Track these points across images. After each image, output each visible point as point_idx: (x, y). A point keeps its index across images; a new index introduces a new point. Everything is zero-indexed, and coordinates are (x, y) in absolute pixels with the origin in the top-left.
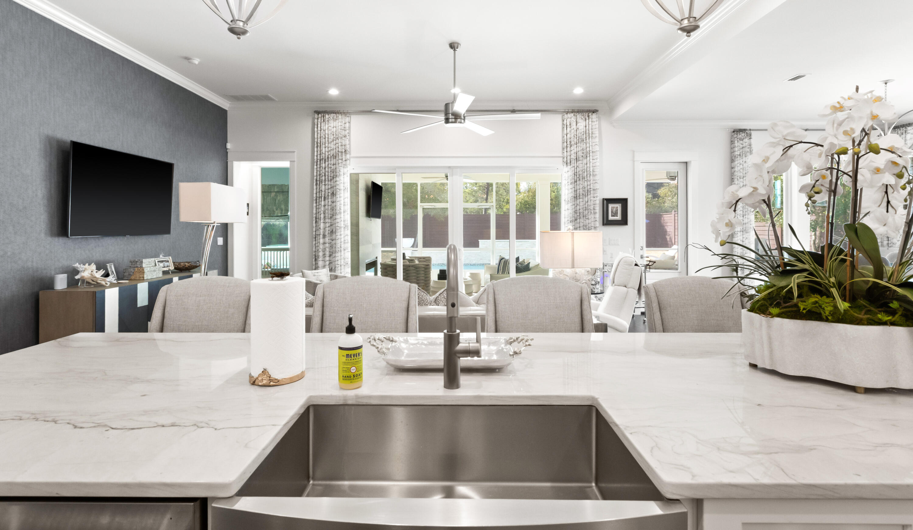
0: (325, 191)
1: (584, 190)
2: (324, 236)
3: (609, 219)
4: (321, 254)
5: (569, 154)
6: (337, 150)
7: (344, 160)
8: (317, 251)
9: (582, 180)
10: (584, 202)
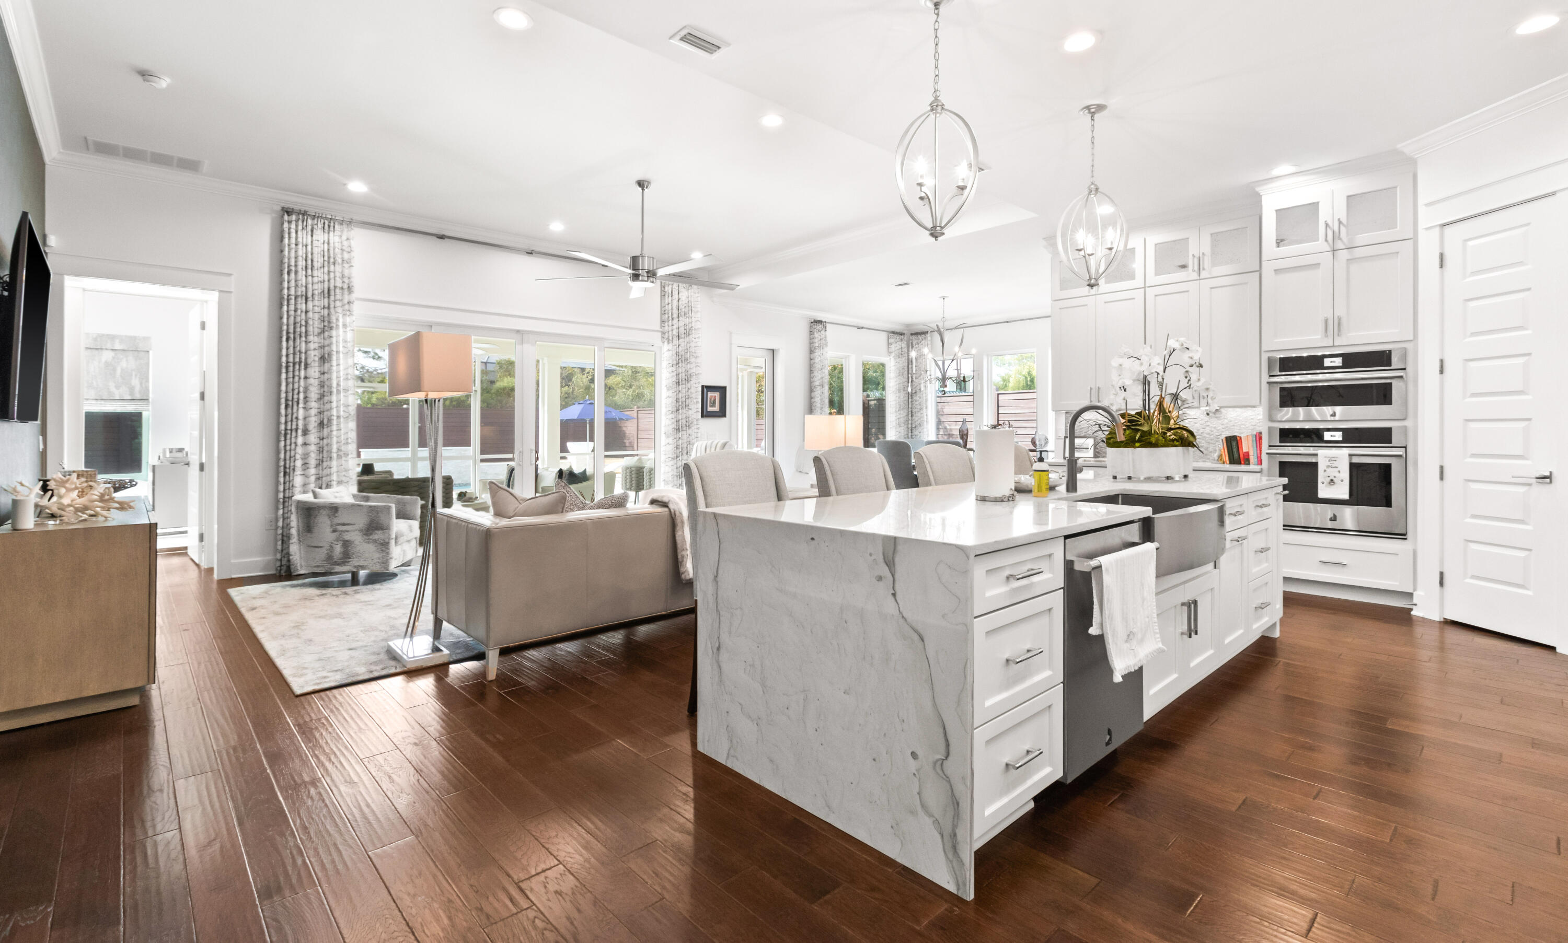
0: (306, 353)
1: (686, 373)
2: (306, 432)
3: (708, 410)
4: (298, 463)
5: (670, 328)
6: (332, 284)
8: (289, 459)
9: (684, 362)
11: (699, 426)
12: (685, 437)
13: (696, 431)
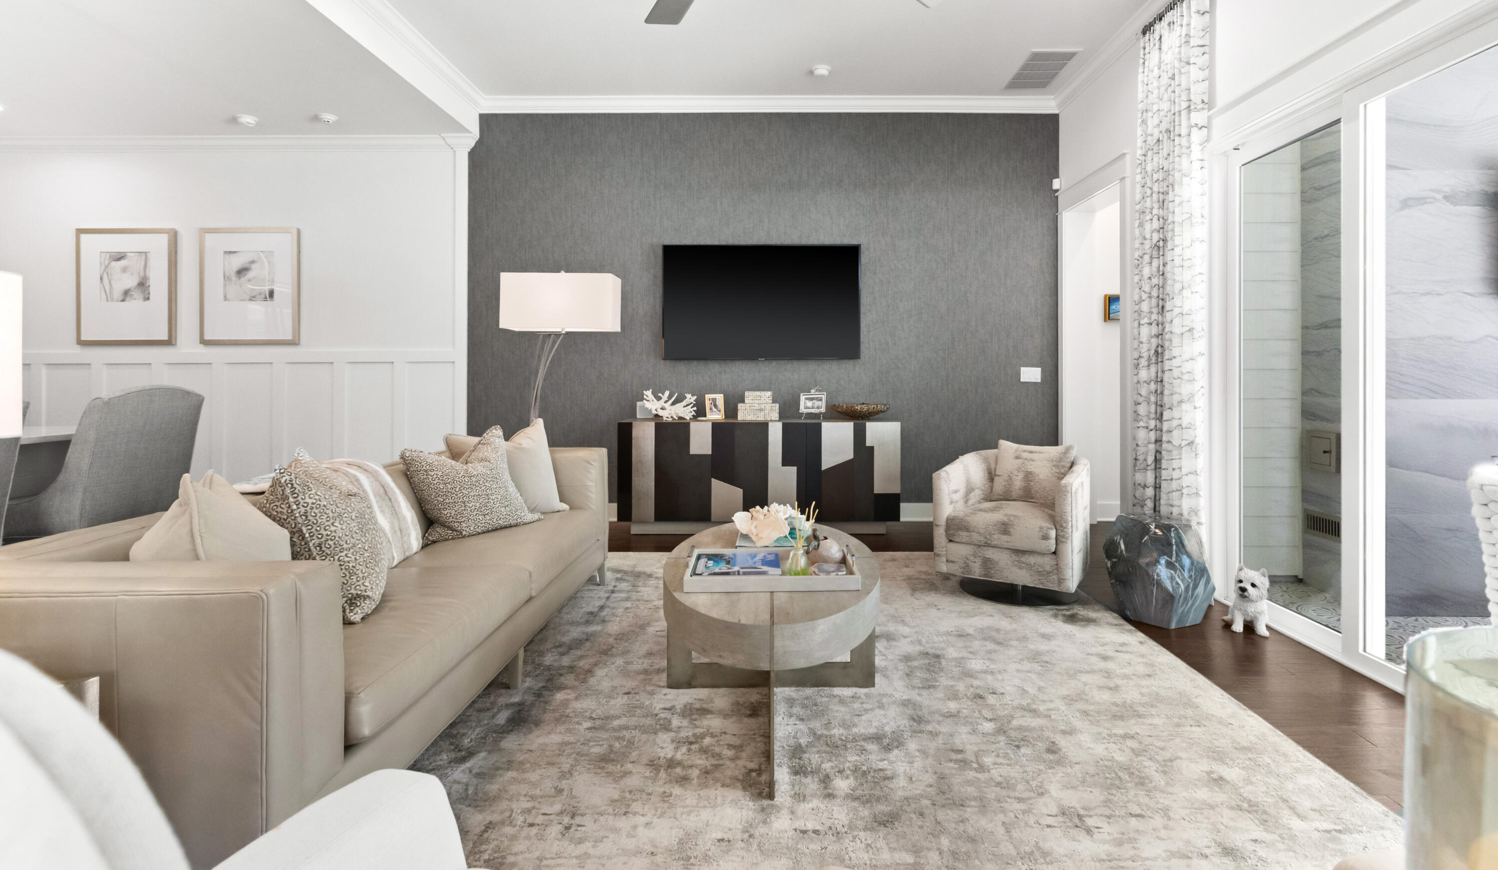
2: (1149, 362)
4: (1143, 410)
6: (1173, 111)
7: (1184, 132)
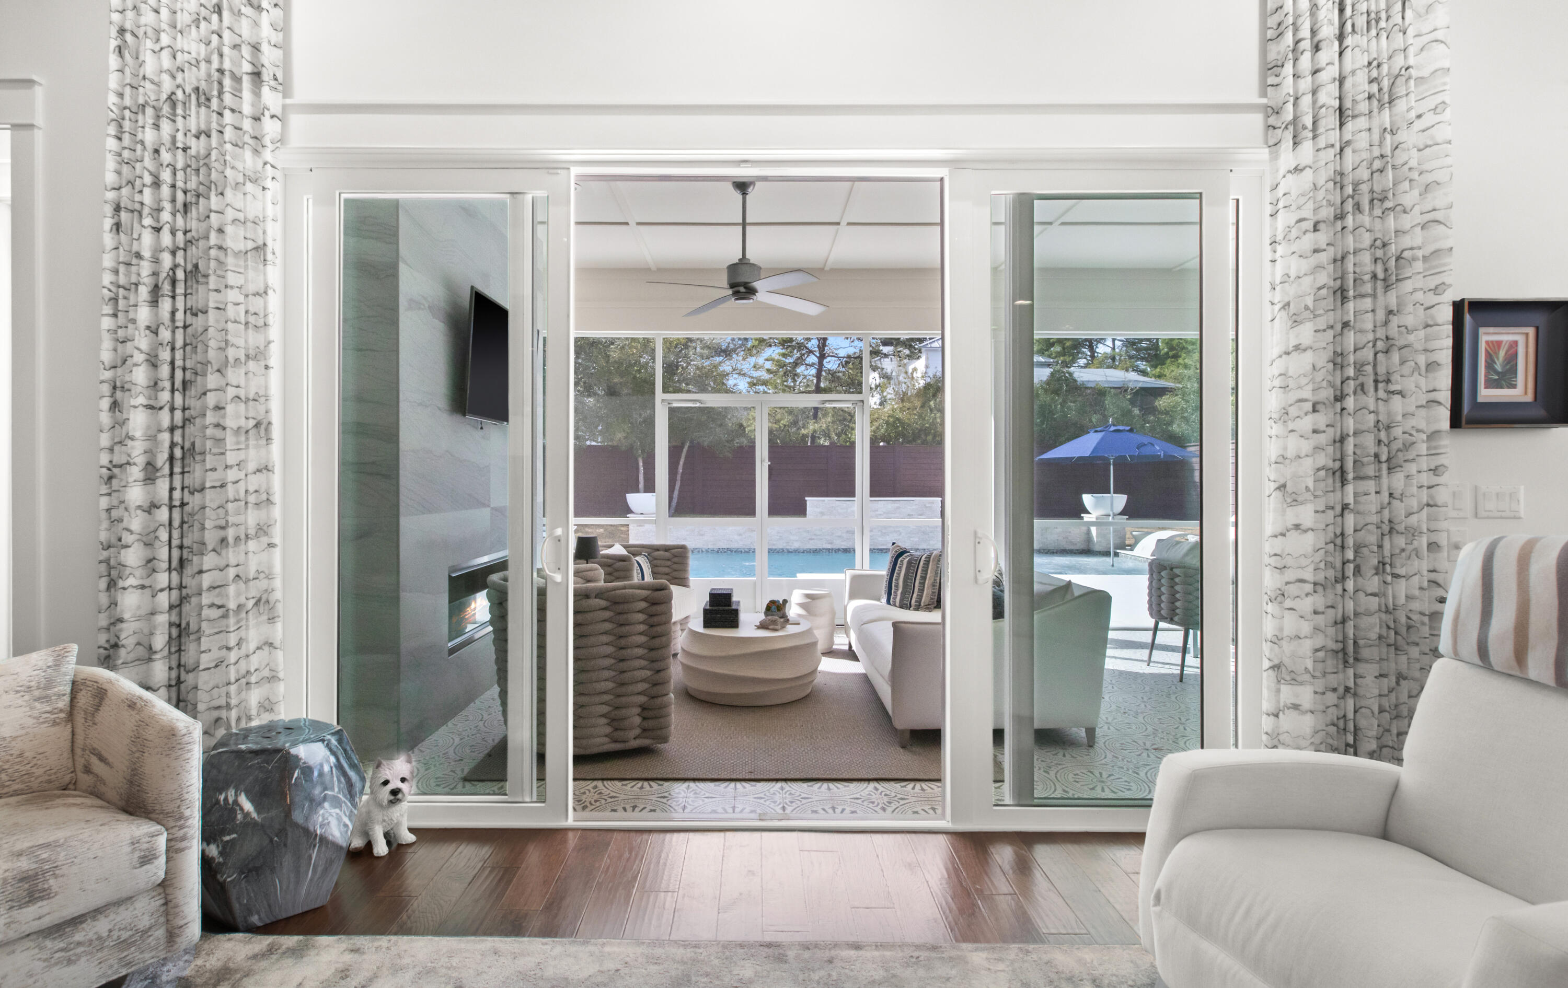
0: (156, 261)
1: (1379, 253)
2: (150, 473)
3: (1480, 400)
4: (133, 557)
5: (1305, 84)
6: (215, 65)
7: (250, 111)
8: (116, 544)
9: (1372, 208)
10: (1381, 315)
11: (1442, 460)
12: (1371, 503)
13: (1425, 479)
